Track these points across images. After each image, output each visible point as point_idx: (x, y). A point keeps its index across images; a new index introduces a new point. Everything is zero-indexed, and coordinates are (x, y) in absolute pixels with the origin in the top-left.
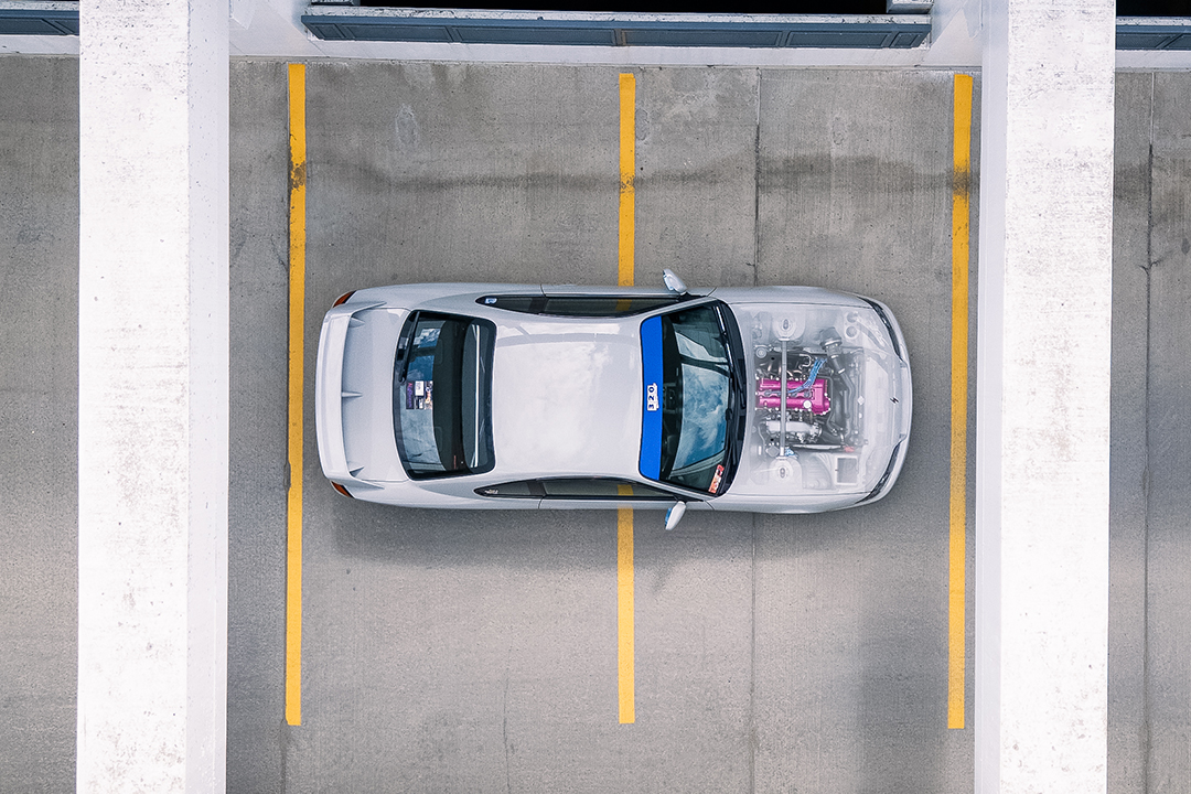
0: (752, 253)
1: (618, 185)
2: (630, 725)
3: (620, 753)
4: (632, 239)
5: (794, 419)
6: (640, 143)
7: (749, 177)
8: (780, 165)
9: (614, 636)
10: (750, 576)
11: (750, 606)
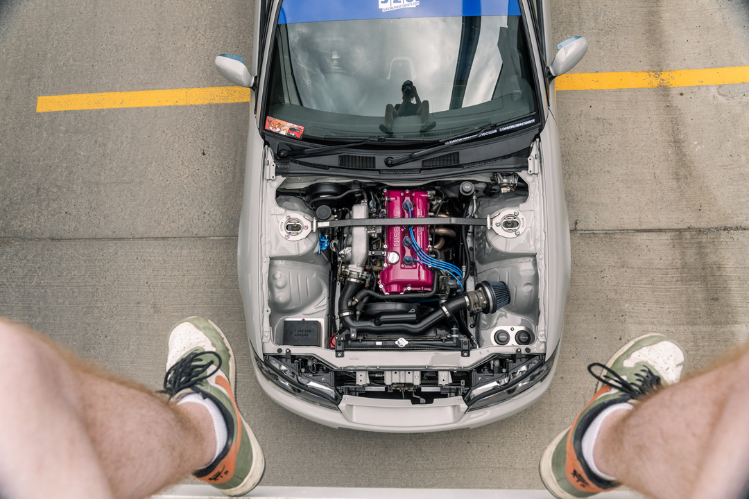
0: (591, 227)
1: (657, 68)
2: (35, 107)
3: (7, 99)
4: (595, 86)
5: (371, 241)
6: (714, 91)
7: (689, 220)
8: (712, 258)
9: (132, 87)
10: (186, 234)
11: (152, 235)
